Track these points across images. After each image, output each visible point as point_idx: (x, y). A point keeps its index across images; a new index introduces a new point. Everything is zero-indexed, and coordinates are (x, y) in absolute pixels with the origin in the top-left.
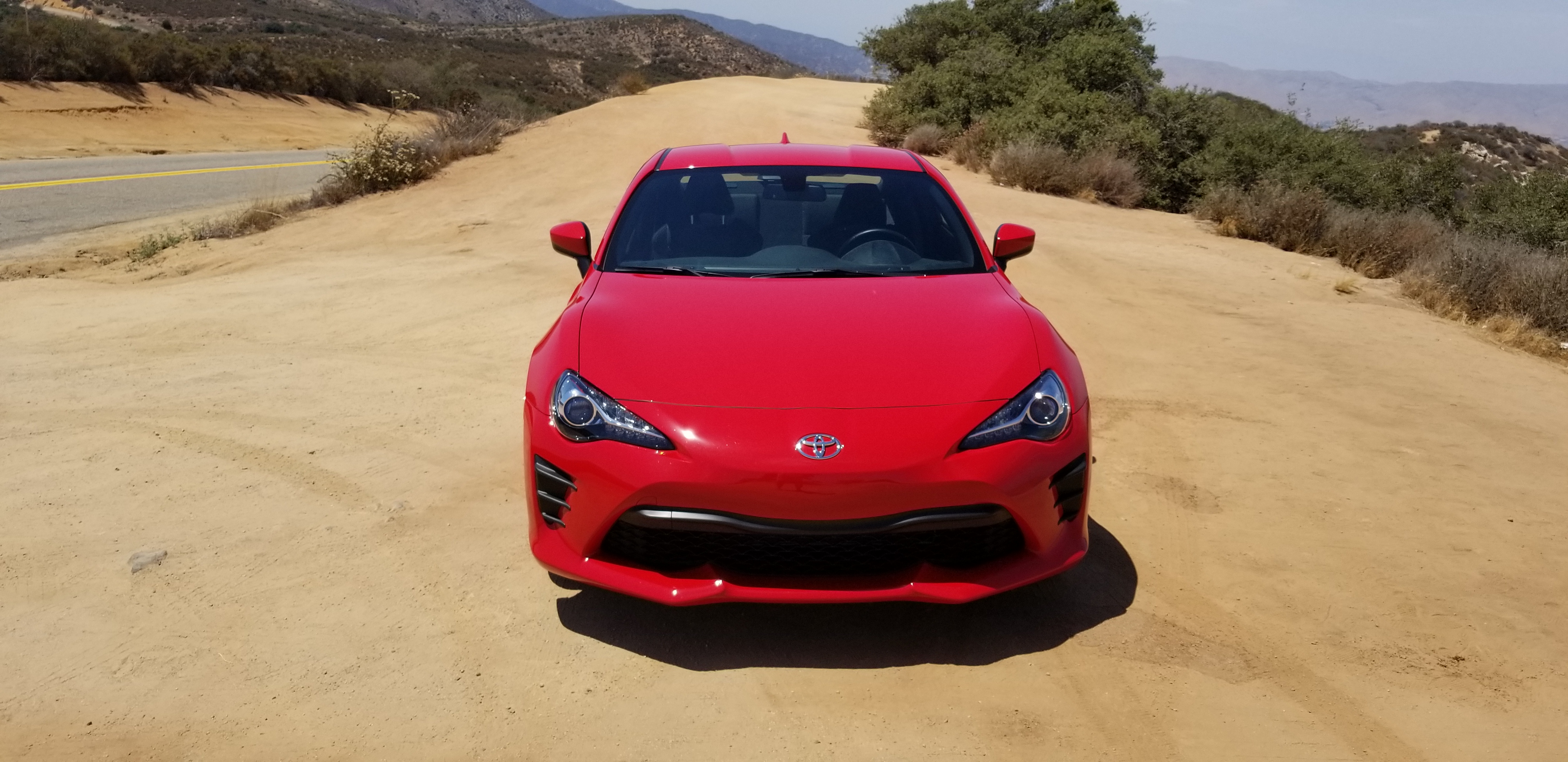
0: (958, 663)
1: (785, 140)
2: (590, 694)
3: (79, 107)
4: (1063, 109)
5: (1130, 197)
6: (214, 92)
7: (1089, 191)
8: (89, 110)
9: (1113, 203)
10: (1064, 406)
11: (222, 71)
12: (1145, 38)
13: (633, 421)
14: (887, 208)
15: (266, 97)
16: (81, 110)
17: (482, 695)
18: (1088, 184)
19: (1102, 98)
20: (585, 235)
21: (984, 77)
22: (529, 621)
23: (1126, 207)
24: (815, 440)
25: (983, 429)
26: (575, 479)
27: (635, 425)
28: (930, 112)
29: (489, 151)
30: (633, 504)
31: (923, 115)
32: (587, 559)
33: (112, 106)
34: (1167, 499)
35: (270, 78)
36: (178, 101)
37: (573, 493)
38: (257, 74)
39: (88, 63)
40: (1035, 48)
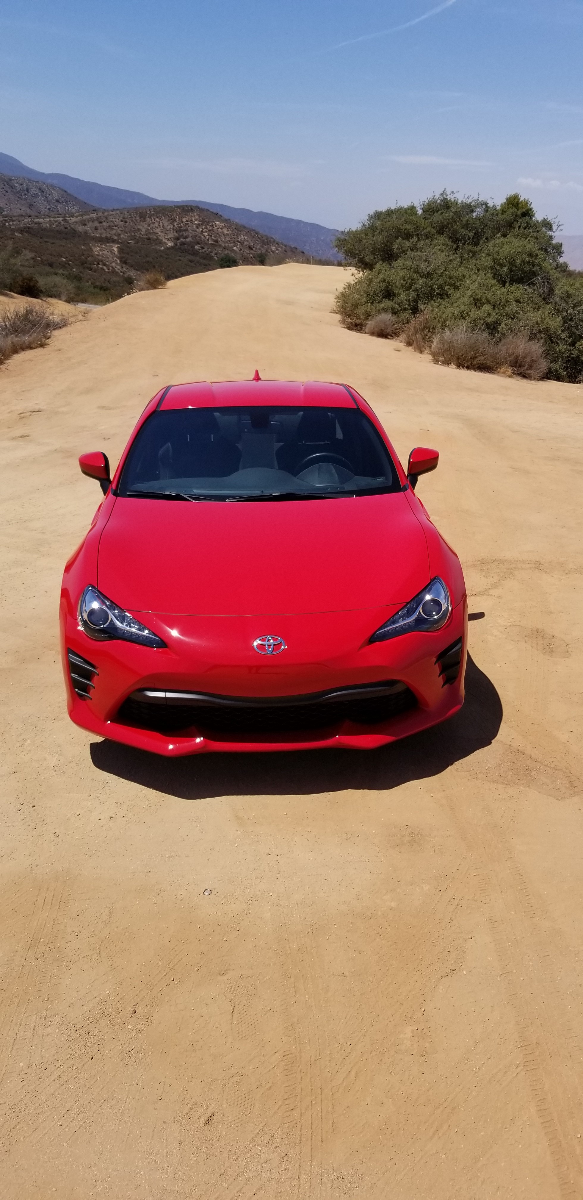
0: (371, 788)
1: (257, 378)
4: (489, 302)
5: (538, 371)
7: (507, 368)
9: (525, 376)
10: (446, 605)
12: (555, 237)
13: (136, 626)
14: (337, 422)
19: (519, 290)
20: (104, 462)
21: (428, 275)
22: (70, 762)
23: (534, 379)
24: (267, 641)
25: (387, 626)
26: (98, 668)
27: (139, 629)
28: (387, 303)
29: (42, 345)
30: (138, 686)
31: (382, 305)
32: (109, 722)
34: (532, 647)
40: (470, 247)
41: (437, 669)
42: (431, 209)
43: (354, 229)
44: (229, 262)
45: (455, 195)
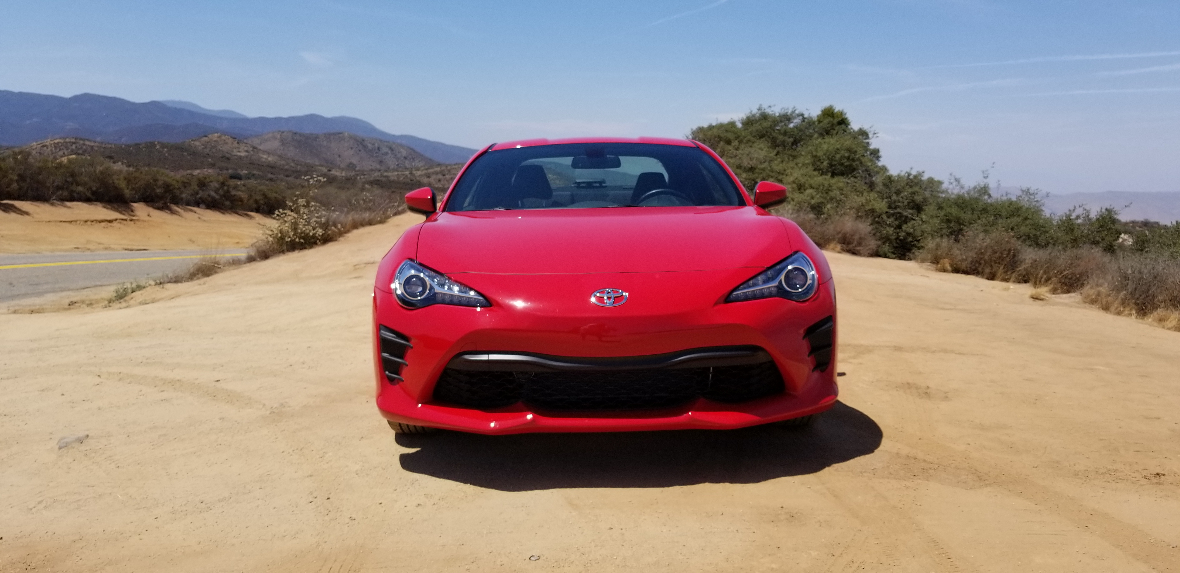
2: (420, 507)
3: (85, 219)
4: (812, 187)
5: (867, 248)
6: (186, 210)
7: (835, 244)
8: (92, 221)
9: (854, 253)
11: (192, 195)
12: (872, 144)
13: (458, 289)
15: (223, 213)
16: (86, 221)
17: (329, 511)
18: (834, 239)
19: (840, 182)
22: (376, 467)
23: (864, 256)
24: (607, 293)
25: (745, 288)
26: (412, 341)
27: (460, 292)
29: (381, 222)
30: (457, 351)
33: (109, 218)
35: (227, 200)
36: (158, 215)
37: (409, 353)
38: (217, 197)
39: (94, 189)
42: (749, 122)
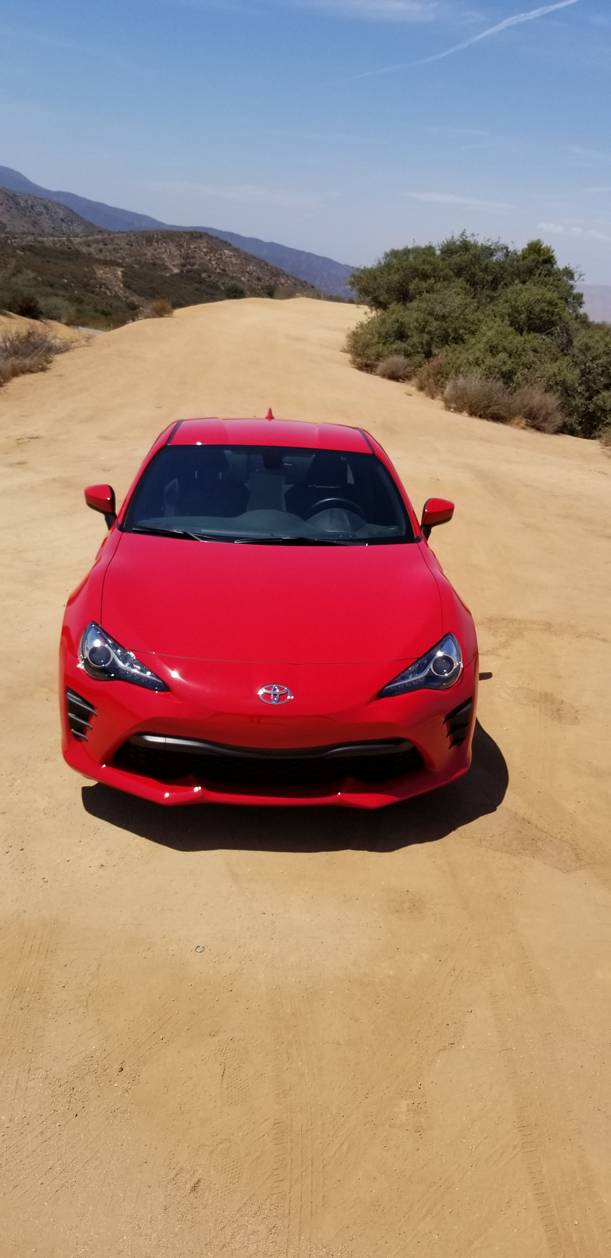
0: (370, 850)
1: (270, 417)
2: (103, 869)
4: (505, 350)
7: (520, 419)
9: (539, 429)
10: (458, 663)
13: (139, 668)
14: (349, 467)
17: (24, 867)
18: (520, 413)
19: (537, 340)
20: (110, 496)
21: (444, 318)
22: (61, 806)
23: (549, 433)
24: (272, 690)
25: (396, 682)
26: (96, 708)
27: (141, 671)
28: (399, 345)
29: (43, 370)
30: (138, 730)
31: (394, 347)
32: (104, 766)
34: (540, 711)
37: (94, 718)
40: (488, 292)
41: (445, 729)
42: (449, 250)
43: (369, 266)
44: (236, 293)
45: (475, 238)
